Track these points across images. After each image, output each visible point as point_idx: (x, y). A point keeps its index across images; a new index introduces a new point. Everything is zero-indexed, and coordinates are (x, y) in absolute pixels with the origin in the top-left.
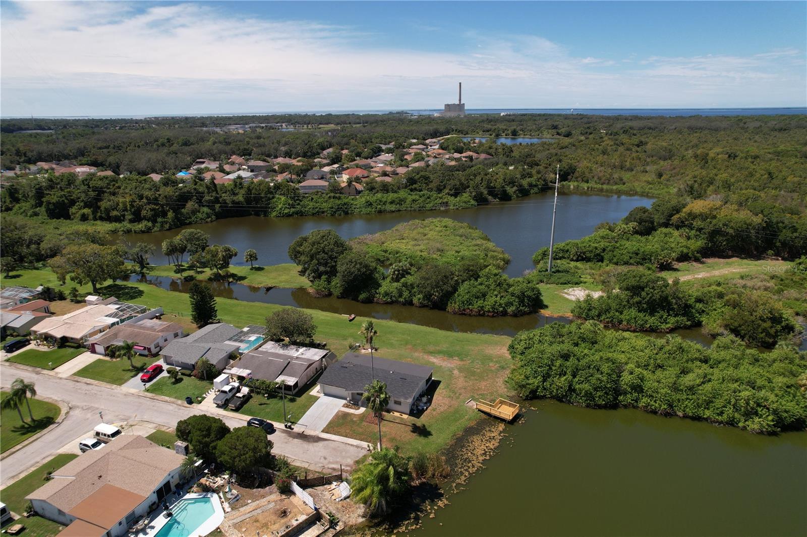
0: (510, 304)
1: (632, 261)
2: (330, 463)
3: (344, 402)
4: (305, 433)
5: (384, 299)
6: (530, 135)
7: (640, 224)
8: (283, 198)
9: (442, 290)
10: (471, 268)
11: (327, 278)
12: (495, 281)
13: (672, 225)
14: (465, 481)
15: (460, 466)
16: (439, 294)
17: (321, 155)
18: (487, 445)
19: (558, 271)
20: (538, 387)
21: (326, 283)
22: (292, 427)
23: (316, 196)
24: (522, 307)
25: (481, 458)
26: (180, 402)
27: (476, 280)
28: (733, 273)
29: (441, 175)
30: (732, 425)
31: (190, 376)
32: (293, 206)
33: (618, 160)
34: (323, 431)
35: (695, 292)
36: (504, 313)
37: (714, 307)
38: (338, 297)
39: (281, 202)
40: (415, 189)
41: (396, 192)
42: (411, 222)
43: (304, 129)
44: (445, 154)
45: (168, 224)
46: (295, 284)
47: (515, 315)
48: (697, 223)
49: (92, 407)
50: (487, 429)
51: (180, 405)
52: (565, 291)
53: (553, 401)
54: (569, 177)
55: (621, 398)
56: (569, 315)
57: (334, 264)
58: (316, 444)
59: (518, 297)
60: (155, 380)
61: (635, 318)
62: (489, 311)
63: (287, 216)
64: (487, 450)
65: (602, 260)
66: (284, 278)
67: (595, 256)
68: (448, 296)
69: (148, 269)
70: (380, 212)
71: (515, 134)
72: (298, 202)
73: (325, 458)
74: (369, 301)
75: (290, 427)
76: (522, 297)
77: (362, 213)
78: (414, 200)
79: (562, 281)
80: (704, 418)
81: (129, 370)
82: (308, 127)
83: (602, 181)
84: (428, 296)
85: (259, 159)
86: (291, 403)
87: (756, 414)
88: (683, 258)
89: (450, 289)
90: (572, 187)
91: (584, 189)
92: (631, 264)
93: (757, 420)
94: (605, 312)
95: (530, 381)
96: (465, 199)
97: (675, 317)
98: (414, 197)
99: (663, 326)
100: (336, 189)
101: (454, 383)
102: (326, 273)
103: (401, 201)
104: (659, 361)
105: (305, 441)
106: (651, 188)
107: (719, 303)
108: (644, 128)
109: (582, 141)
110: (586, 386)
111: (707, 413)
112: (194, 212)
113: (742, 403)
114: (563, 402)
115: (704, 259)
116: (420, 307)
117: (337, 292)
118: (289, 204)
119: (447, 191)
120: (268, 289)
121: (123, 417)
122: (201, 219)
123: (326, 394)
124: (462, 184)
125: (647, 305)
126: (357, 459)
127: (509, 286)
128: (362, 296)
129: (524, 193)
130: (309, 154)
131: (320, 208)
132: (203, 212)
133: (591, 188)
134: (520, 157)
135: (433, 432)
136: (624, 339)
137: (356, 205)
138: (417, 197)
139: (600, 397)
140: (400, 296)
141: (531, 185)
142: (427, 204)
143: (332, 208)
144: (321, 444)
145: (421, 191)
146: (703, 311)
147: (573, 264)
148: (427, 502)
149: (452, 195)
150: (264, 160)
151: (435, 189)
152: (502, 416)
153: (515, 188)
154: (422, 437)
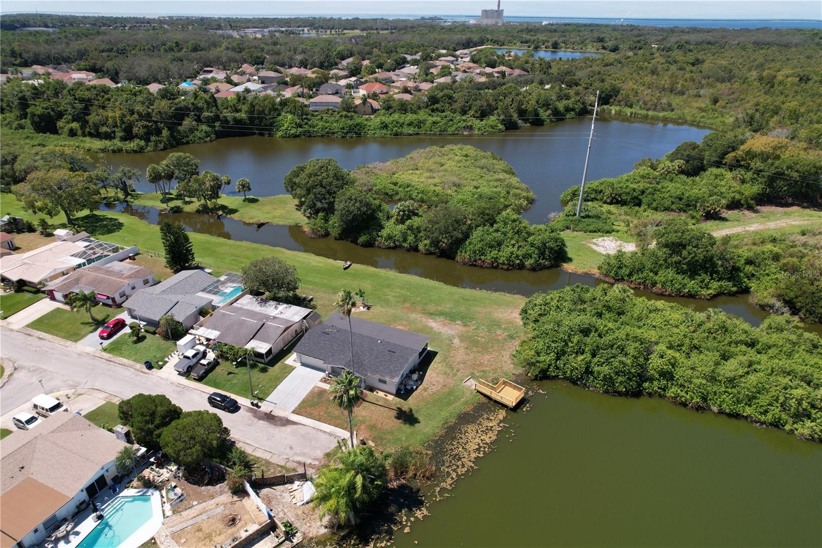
0: (528, 256)
1: (673, 207)
2: (296, 454)
3: (322, 375)
4: (272, 413)
5: (387, 244)
6: (573, 49)
7: (687, 162)
8: (290, 116)
9: (452, 237)
10: (487, 211)
11: (324, 216)
12: (513, 228)
13: (725, 164)
14: (451, 485)
15: (448, 464)
16: (448, 240)
17: (339, 66)
18: (482, 438)
19: (588, 216)
20: (550, 365)
21: (323, 221)
22: (259, 404)
23: (327, 115)
24: (543, 260)
25: (473, 455)
26: (138, 366)
27: (492, 225)
28: (793, 226)
29: (467, 94)
30: (777, 426)
31: (154, 333)
32: (301, 126)
33: (668, 82)
34: (293, 412)
35: (745, 253)
36: (521, 267)
37: (767, 272)
38: (336, 239)
39: (287, 119)
40: (437, 109)
41: (415, 112)
42: (428, 149)
43: (326, 35)
44: (475, 68)
45: (163, 143)
46: (290, 221)
47: (533, 269)
48: (757, 164)
49: (40, 368)
50: (485, 416)
51: (138, 370)
52: (594, 240)
53: (566, 384)
54: (611, 100)
55: (646, 385)
56: (595, 272)
57: (332, 200)
58: (283, 428)
59: (538, 248)
60: (115, 337)
61: (672, 281)
62: (503, 264)
63: (294, 137)
64: (481, 445)
65: (639, 205)
66: (278, 212)
67: (632, 199)
68: (458, 243)
69: (132, 196)
70: (396, 134)
71: (555, 46)
72: (306, 121)
73: (291, 448)
74: (369, 244)
75: (257, 405)
76: (542, 250)
77: (376, 135)
78: (434, 123)
79: (591, 228)
80: (743, 416)
81: (88, 323)
82: (331, 32)
83: (648, 106)
84: (435, 243)
85: (271, 70)
86: (262, 374)
87: (809, 417)
88: (734, 205)
89: (460, 236)
90: (613, 112)
91: (626, 115)
92: (672, 210)
93: (808, 423)
94: (638, 271)
95: (541, 359)
96: (492, 123)
97: (718, 281)
98: (434, 119)
99: (704, 292)
100: (348, 107)
101: (452, 355)
102: (323, 210)
103: (420, 124)
104: (695, 342)
105: (272, 423)
106: (704, 117)
107: (773, 267)
108: (702, 43)
109: (629, 57)
110: (606, 369)
111: (748, 411)
112: (192, 130)
113: (793, 402)
114: (577, 384)
115: (759, 207)
116: (426, 254)
117: (335, 232)
118: (296, 123)
119: (472, 112)
120: (260, 225)
121: (71, 383)
122: (200, 138)
123: (303, 364)
124: (489, 105)
125: (688, 266)
126: (328, 451)
127: (529, 234)
128: (362, 239)
129: (559, 117)
130: (326, 64)
131: (330, 129)
132: (202, 130)
133: (635, 115)
134: (558, 74)
135: (421, 418)
136: (657, 310)
137: (370, 126)
138: (439, 119)
139: (621, 383)
140: (405, 240)
141: (568, 110)
142: (449, 127)
143: (343, 128)
144: (289, 428)
145: (443, 111)
146: (753, 275)
147: (606, 207)
148: (403, 511)
149: (477, 118)
150: (277, 71)
151: (459, 110)
152: (504, 401)
153: (549, 112)
154: (408, 425)
